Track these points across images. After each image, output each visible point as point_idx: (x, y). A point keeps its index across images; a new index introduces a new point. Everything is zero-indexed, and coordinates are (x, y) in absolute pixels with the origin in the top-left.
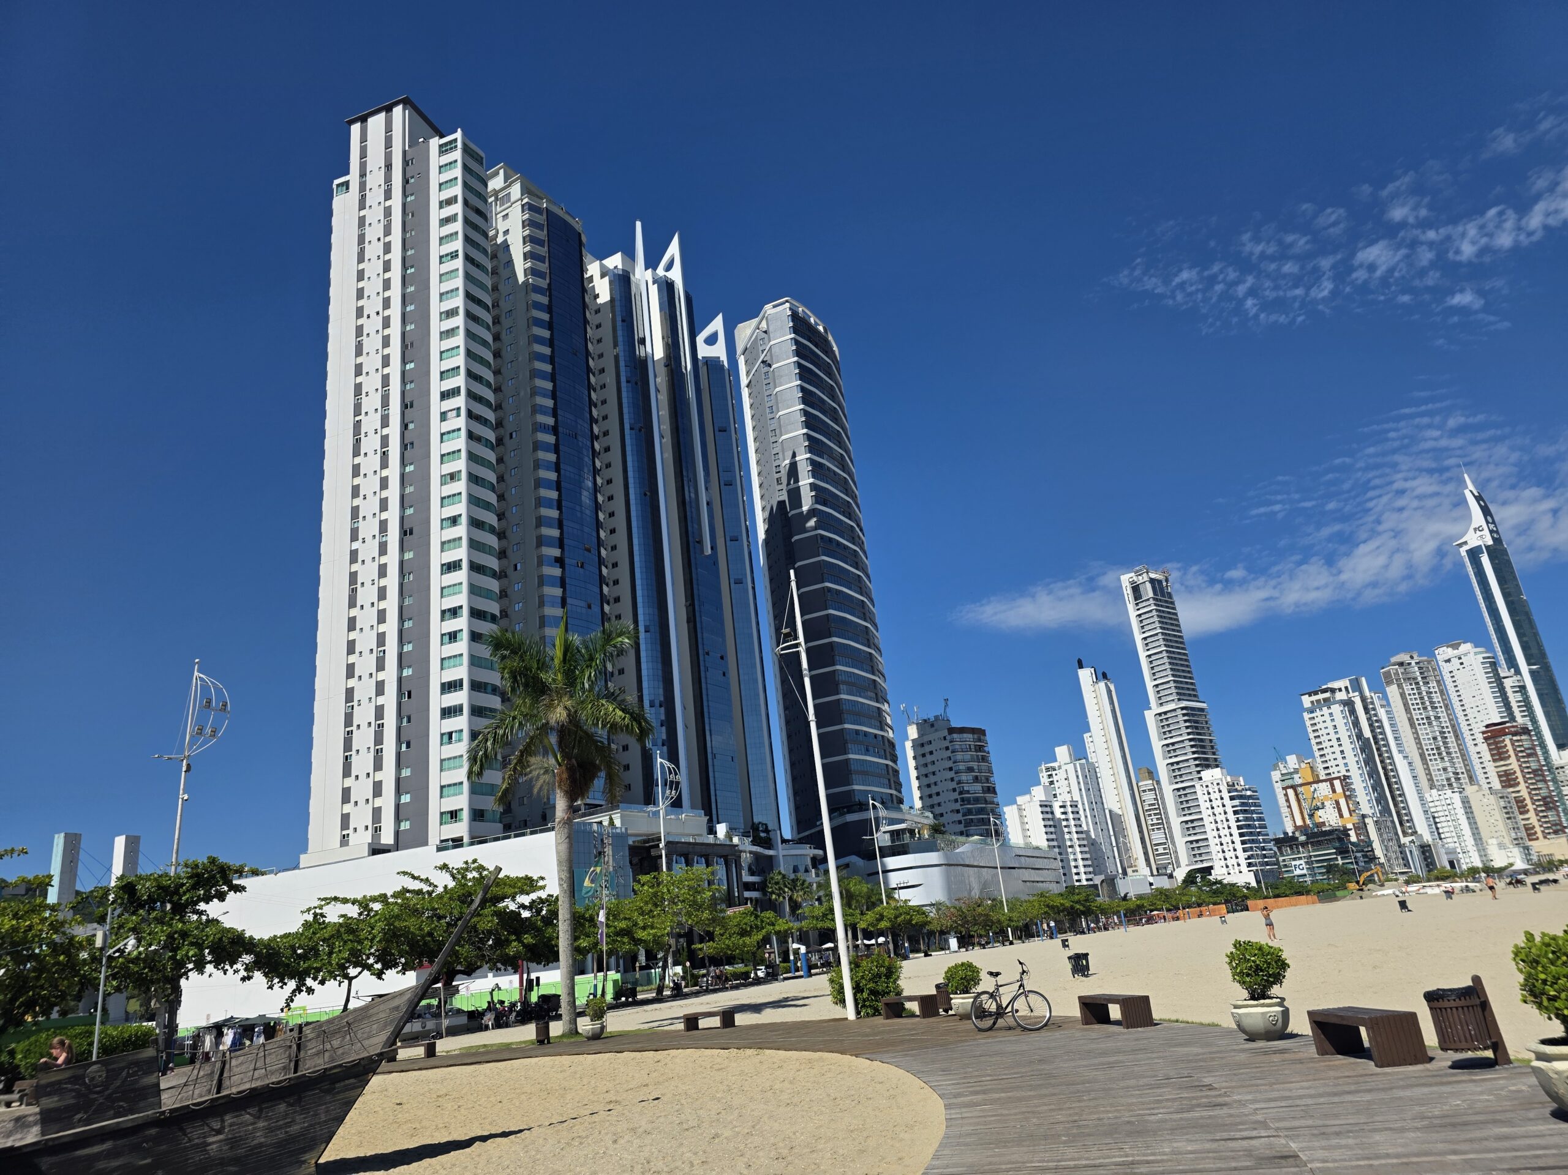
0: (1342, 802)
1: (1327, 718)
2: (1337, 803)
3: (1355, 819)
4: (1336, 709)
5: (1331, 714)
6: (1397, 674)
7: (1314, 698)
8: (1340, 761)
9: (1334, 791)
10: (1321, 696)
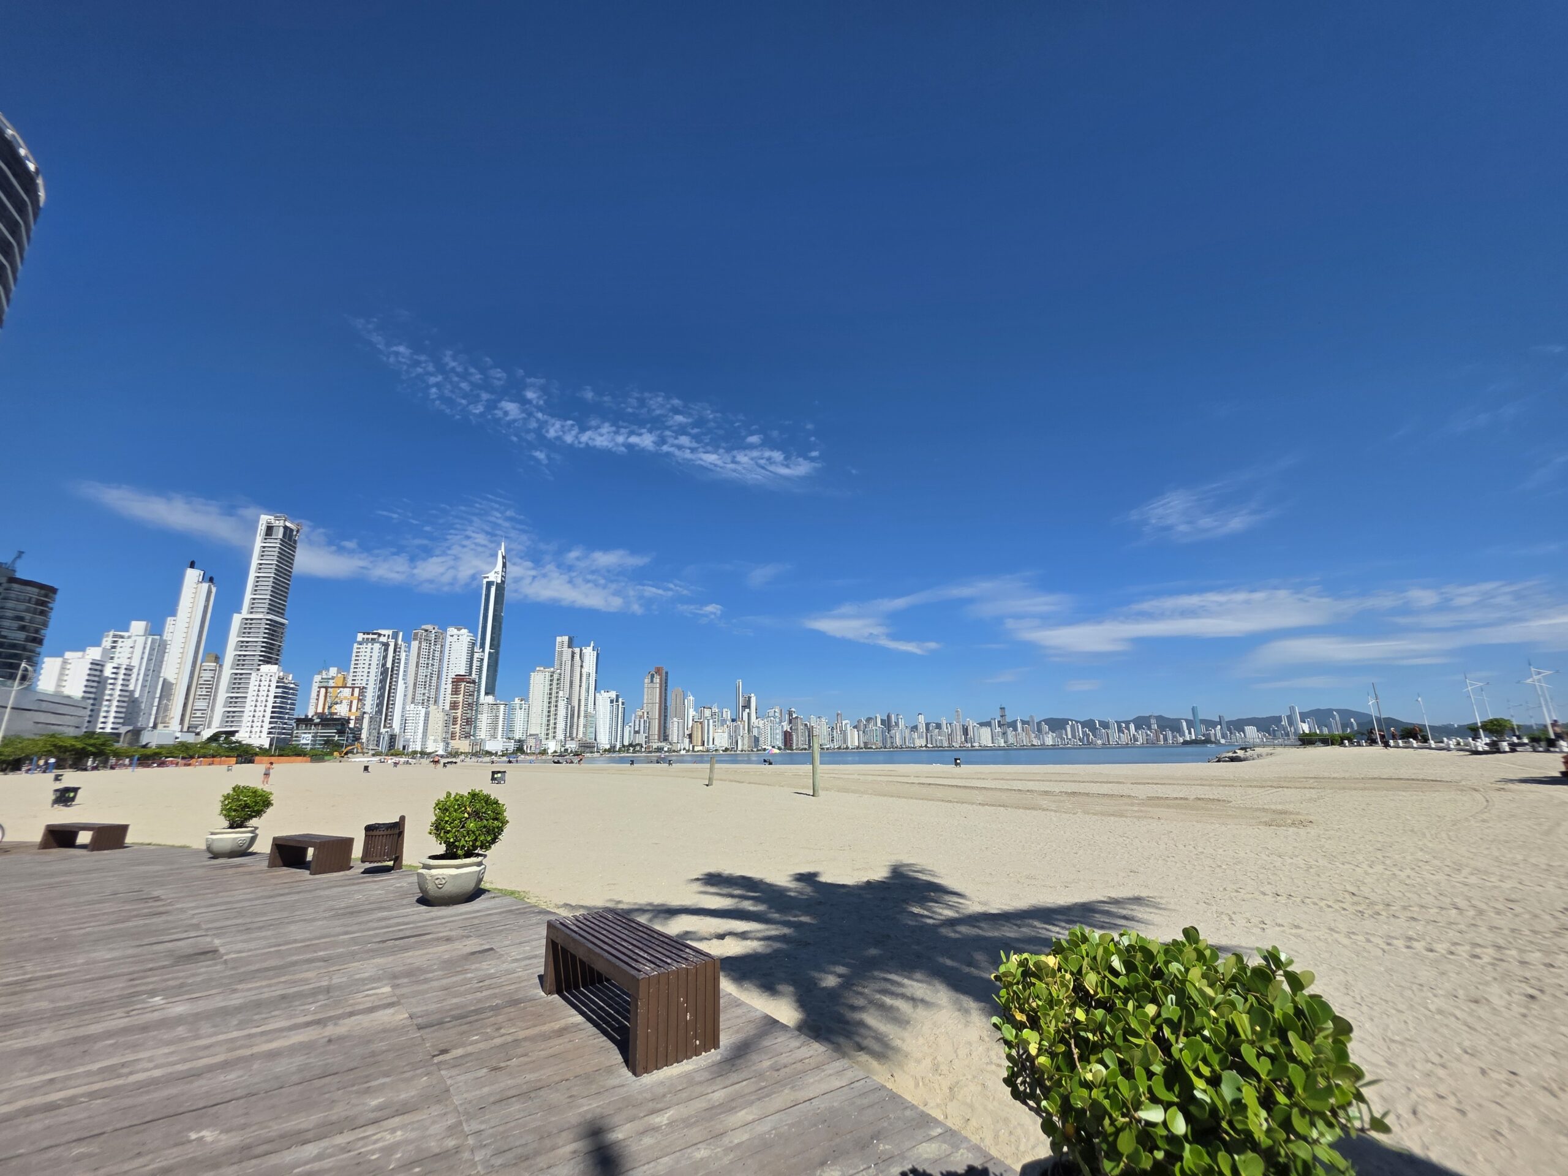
0: (355, 702)
1: (369, 650)
2: (351, 702)
3: (358, 714)
4: (377, 646)
5: (372, 649)
6: (421, 635)
7: (366, 636)
8: (365, 678)
9: (352, 695)
10: (371, 636)
